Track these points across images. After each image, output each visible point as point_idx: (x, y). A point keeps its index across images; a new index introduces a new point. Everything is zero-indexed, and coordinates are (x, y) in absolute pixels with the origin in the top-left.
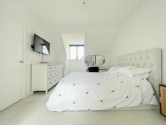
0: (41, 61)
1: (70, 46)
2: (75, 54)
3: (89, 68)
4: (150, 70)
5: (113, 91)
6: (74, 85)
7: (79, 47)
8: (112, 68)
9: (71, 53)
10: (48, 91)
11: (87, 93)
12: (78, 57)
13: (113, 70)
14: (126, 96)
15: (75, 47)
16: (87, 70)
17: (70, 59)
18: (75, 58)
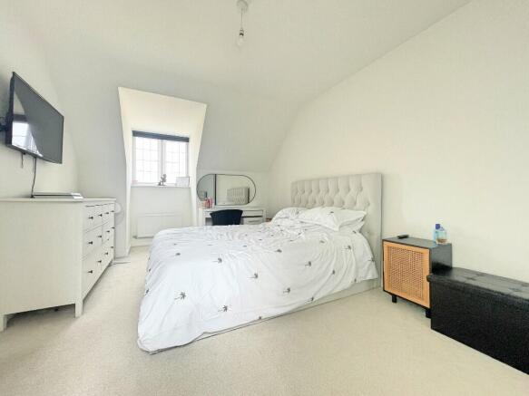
0: (28, 191)
1: (136, 134)
2: (155, 167)
3: (212, 214)
4: (365, 213)
5: (310, 263)
6: (220, 260)
7: (169, 144)
8: (284, 210)
9: (137, 162)
10: (85, 301)
11: (256, 276)
12: (165, 175)
13: (286, 218)
14: (331, 272)
15: (155, 142)
16: (207, 219)
17: (134, 182)
18: (156, 180)
